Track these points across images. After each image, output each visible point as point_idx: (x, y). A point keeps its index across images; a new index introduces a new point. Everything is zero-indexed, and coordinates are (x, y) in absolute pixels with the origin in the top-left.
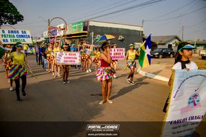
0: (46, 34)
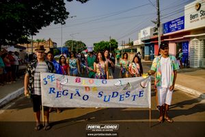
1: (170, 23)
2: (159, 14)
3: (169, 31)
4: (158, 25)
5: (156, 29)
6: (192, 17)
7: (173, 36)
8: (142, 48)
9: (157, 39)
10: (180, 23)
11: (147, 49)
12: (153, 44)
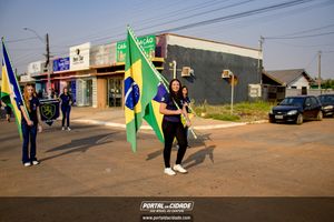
0: (36, 68)
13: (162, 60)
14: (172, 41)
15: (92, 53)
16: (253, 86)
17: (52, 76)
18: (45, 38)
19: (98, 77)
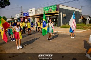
0: (18, 16)
1: (25, 13)
2: (22, 10)
3: (25, 16)
4: (22, 14)
5: (21, 15)
6: (30, 13)
7: (26, 17)
8: (17, 20)
9: (22, 18)
10: (27, 14)
11: (19, 21)
12: (21, 19)
13: (58, 12)
14: (61, 7)
15: (35, 11)
16: (79, 19)
17: (23, 17)
18: (21, 8)
19: (37, 17)
